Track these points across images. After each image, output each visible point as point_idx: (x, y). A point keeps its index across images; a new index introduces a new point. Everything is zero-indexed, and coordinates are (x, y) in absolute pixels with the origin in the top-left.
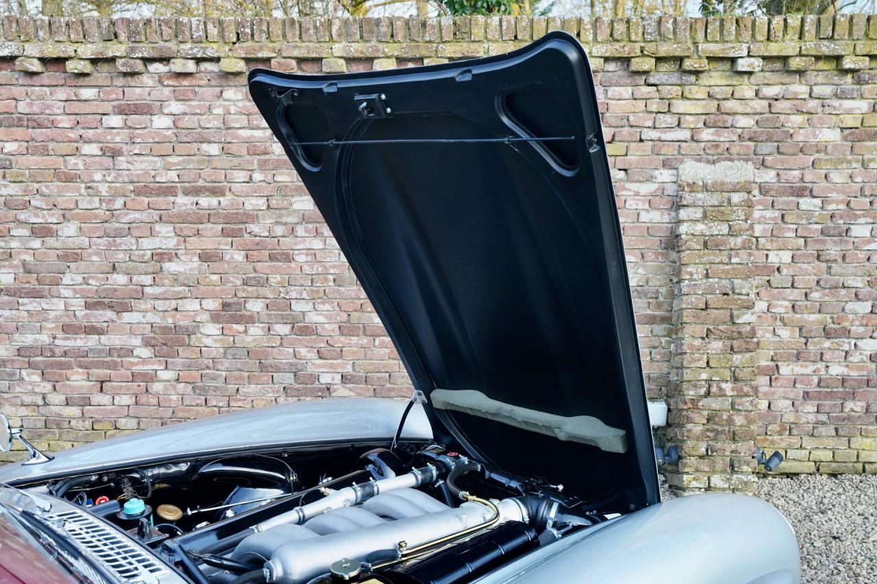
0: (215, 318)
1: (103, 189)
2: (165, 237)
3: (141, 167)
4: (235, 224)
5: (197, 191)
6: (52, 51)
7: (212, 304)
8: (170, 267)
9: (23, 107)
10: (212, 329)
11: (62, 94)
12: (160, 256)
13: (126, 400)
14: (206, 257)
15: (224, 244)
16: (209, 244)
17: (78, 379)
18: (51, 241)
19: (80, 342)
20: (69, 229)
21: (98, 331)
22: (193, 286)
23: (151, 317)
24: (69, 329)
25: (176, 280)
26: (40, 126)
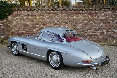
0: (106, 31)
1: (97, 20)
2: (102, 24)
3: (101, 18)
4: (109, 23)
5: (106, 20)
6: (95, 8)
7: (106, 30)
8: (103, 27)
9: (91, 13)
10: (106, 32)
11: (95, 12)
12: (102, 26)
13: (97, 39)
14: (106, 26)
15: (108, 25)
16: (106, 25)
17: (93, 37)
18: (92, 25)
19: (93, 34)
20: (94, 23)
21: (95, 33)
22: (104, 29)
23: (100, 31)
24: (92, 32)
25: (103, 28)
26: (92, 14)
